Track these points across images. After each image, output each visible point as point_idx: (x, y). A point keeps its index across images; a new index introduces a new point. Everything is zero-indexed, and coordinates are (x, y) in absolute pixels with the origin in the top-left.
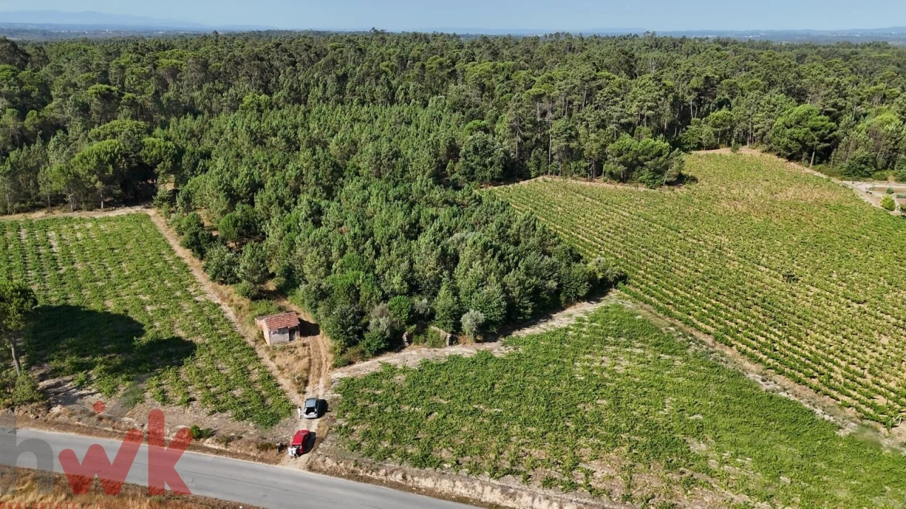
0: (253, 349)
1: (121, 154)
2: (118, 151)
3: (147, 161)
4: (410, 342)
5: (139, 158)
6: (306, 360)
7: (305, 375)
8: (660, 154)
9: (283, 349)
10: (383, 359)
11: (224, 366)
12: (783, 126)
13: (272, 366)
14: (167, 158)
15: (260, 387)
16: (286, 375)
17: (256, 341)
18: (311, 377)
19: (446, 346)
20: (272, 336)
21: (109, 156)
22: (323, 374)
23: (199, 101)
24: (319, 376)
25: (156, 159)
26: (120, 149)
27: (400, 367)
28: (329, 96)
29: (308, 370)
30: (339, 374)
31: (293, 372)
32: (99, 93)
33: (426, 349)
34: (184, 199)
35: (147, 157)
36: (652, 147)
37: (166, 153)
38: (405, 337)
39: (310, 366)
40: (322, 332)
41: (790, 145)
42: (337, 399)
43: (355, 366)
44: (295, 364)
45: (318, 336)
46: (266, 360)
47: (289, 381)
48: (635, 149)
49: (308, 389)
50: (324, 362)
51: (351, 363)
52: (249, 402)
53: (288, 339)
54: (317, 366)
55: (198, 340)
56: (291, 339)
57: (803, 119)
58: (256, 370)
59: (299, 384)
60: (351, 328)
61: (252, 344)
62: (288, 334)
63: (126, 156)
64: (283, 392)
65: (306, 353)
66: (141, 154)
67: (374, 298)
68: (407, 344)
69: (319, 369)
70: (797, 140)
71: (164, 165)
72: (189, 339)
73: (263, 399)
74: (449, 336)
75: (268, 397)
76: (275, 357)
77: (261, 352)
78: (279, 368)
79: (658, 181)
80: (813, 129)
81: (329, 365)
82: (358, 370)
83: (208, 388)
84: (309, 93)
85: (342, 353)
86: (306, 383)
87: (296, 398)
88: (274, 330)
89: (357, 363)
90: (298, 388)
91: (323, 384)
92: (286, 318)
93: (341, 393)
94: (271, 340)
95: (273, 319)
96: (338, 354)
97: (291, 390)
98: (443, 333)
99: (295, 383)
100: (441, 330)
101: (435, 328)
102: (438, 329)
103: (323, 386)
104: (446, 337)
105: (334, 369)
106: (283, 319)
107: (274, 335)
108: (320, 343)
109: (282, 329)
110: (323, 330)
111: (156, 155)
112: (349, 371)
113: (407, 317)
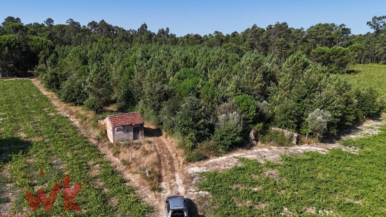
0: (95, 147)
1: (16, 43)
2: (14, 41)
3: (33, 49)
4: (257, 140)
5: (28, 46)
6: (155, 154)
7: (156, 169)
8: (343, 54)
9: (129, 145)
10: (236, 155)
11: (60, 162)
13: (117, 160)
14: (46, 48)
15: (102, 184)
16: (134, 170)
17: (98, 139)
18: (163, 172)
19: (293, 145)
20: (116, 133)
21: (6, 41)
22: (177, 168)
23: (74, 40)
24: (173, 170)
25: (39, 48)
26: (15, 40)
27: (262, 162)
29: (158, 164)
30: (194, 169)
31: (141, 166)
32: (15, 27)
33: (276, 147)
35: (33, 46)
36: (339, 50)
37: (45, 44)
38: (252, 135)
39: (160, 161)
40: (164, 133)
42: (206, 198)
43: (212, 160)
44: (143, 159)
45: (161, 137)
46: (110, 155)
47: (138, 176)
48: (328, 52)
49: (163, 185)
50: (174, 158)
51: (206, 158)
52: (84, 203)
53: (132, 138)
54: (168, 161)
55: (37, 140)
56: (135, 138)
58: (98, 165)
59: (152, 179)
60: (202, 121)
61: (95, 142)
62: (132, 133)
63: (19, 44)
64: (132, 190)
65: (153, 149)
66: (29, 43)
67: (215, 99)
68: (255, 142)
69: (171, 163)
71: (44, 52)
72: (29, 140)
73: (105, 199)
74: (296, 135)
75: (113, 196)
76: (119, 152)
77: (103, 150)
78: (125, 162)
79: (341, 71)
81: (182, 160)
82: (215, 164)
83: (32, 185)
85: (194, 147)
86: (160, 178)
87: (150, 198)
88: (117, 127)
89: (211, 158)
90: (151, 184)
91: (181, 180)
92: (130, 116)
93: (209, 191)
94: (114, 138)
95: (117, 116)
96: (189, 149)
97: (142, 187)
98: (287, 133)
99: (146, 178)
100: (284, 131)
101: (277, 129)
102: (281, 130)
103: (181, 182)
104: (292, 137)
105: (189, 163)
106: (127, 117)
107: (118, 132)
108: (165, 143)
109: (126, 127)
110: (166, 131)
111: (39, 45)
112: (206, 166)
113: (255, 114)
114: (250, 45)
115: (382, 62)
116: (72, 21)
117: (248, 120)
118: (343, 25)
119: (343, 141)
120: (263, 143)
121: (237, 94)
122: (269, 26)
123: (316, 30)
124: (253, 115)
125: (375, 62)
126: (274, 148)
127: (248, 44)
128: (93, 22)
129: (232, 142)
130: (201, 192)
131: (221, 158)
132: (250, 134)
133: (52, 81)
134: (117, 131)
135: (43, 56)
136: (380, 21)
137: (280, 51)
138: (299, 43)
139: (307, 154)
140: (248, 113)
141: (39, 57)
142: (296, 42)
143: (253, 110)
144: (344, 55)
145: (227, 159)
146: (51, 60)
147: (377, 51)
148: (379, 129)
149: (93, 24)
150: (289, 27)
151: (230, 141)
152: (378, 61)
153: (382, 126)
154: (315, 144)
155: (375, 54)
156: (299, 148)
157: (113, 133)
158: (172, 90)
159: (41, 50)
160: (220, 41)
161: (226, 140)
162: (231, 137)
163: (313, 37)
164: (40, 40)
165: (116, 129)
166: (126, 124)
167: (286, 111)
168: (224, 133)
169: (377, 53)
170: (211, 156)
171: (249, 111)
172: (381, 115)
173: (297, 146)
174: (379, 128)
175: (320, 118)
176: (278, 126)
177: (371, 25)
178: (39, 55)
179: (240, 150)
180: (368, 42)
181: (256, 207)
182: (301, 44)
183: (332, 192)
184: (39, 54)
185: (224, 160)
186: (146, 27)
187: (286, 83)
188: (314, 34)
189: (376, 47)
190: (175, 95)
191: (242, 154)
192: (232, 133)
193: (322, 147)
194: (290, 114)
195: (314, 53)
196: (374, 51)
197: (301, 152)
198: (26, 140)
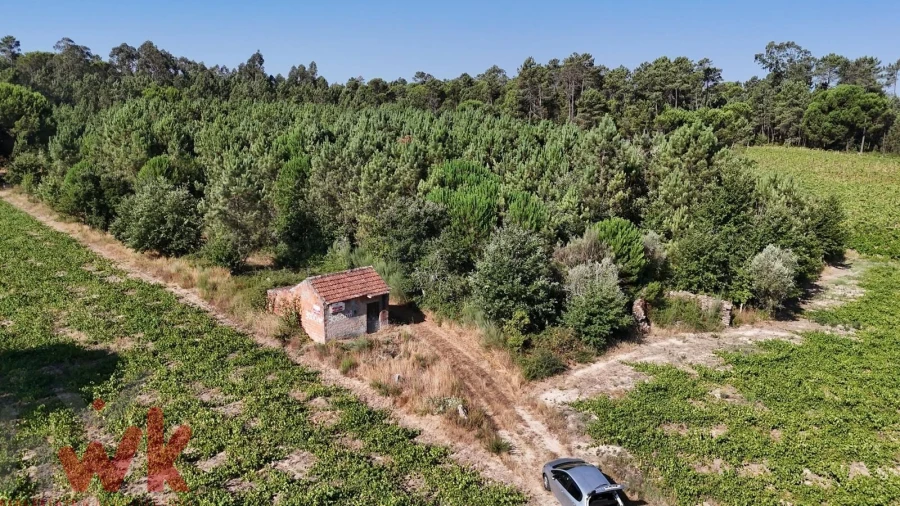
0: (282, 356)
6: (443, 366)
7: (470, 401)
9: (369, 347)
10: (624, 356)
11: (221, 397)
12: (819, 111)
13: (359, 386)
14: (32, 112)
15: (361, 444)
16: (416, 406)
19: (724, 328)
23: (79, 92)
24: (505, 401)
25: (11, 113)
27: (687, 370)
28: (258, 93)
30: (553, 394)
31: (430, 395)
33: (692, 334)
34: (65, 146)
36: (714, 116)
37: (29, 103)
38: (638, 309)
39: (462, 381)
40: (429, 315)
41: (833, 131)
43: (578, 373)
44: (425, 376)
46: (331, 375)
47: (437, 420)
50: (488, 371)
53: (364, 329)
54: (481, 381)
55: (123, 345)
56: (371, 329)
57: (848, 98)
58: (319, 399)
59: (477, 424)
60: (541, 281)
62: (364, 316)
64: (442, 454)
67: (544, 230)
68: (645, 325)
70: (842, 123)
71: (27, 121)
72: (101, 346)
74: (727, 306)
75: (405, 471)
76: (354, 366)
77: (307, 361)
78: (384, 390)
80: (865, 108)
81: (513, 376)
82: (591, 381)
84: (229, 93)
87: (495, 469)
88: (334, 305)
89: (571, 366)
90: (480, 437)
91: (538, 423)
92: (356, 278)
93: (620, 443)
94: (326, 331)
95: (327, 279)
96: (516, 349)
97: (459, 444)
98: (707, 301)
99: (463, 424)
100: (699, 297)
101: (683, 294)
102: (693, 296)
103: (544, 428)
104: (718, 310)
105: (533, 383)
106: (349, 279)
107: (334, 317)
108: (444, 337)
109: (353, 303)
110: (434, 309)
111: (12, 105)
112: (576, 387)
113: (644, 261)
114: (520, 106)
115: (789, 141)
116: (71, 43)
117: (630, 275)
118: (707, 61)
119: (811, 314)
120: (662, 326)
121: (581, 217)
122: (551, 62)
123: (663, 72)
124: (639, 265)
125: (775, 141)
126: (690, 336)
127: (514, 102)
128: (125, 45)
129: (612, 329)
130: (603, 448)
131: (594, 367)
132: (634, 307)
133: (88, 196)
134: (334, 314)
135: (24, 133)
136: (781, 54)
137: (588, 119)
138: (628, 101)
139: (766, 346)
140: (629, 259)
141: (12, 135)
142: (620, 98)
143: (640, 253)
144: (724, 127)
145: (609, 366)
146: (61, 144)
147: (778, 117)
148: (859, 285)
149: (125, 53)
150: (596, 64)
151: (608, 327)
152: (780, 139)
153: (858, 279)
154: (764, 323)
155: (774, 125)
156: (741, 333)
157: (325, 321)
158: (441, 212)
159: (18, 118)
160: (439, 96)
161: (600, 325)
162: (611, 317)
163: (656, 88)
164: (15, 92)
165: (331, 310)
166: (352, 297)
167: (701, 253)
168: (595, 309)
169: (779, 122)
170: (571, 362)
171: (631, 255)
172: (845, 256)
173: (731, 329)
174: (856, 282)
175: (778, 265)
176: (682, 287)
177: (764, 61)
178: (13, 130)
179: (624, 344)
180: (758, 99)
181: (743, 473)
182: (631, 103)
183: (875, 428)
184: (13, 126)
185: (604, 372)
186: (261, 61)
187: (678, 190)
188: (658, 80)
189: (777, 109)
190: (449, 223)
191: (633, 354)
192: (611, 309)
193: (782, 330)
194: (710, 261)
195: (662, 123)
196: (773, 118)
197: (750, 342)
198: (94, 347)
